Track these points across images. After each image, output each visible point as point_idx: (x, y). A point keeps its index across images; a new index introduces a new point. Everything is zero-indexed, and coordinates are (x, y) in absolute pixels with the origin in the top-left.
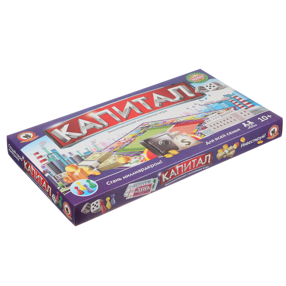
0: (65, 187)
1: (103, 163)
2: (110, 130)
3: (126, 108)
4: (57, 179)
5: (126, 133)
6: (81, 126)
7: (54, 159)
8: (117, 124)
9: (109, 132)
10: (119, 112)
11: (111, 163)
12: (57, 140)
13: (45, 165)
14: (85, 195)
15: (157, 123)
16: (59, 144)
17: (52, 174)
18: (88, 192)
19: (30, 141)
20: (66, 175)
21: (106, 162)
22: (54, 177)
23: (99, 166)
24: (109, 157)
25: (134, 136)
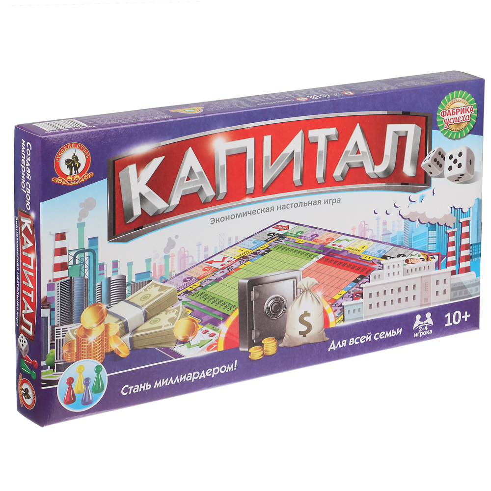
0: (55, 369)
1: (151, 323)
2: (217, 215)
3: (285, 152)
4: (53, 339)
5: (237, 238)
6: (179, 176)
7: (80, 270)
8: (240, 199)
9: (214, 221)
10: (267, 161)
11: (161, 327)
12: (117, 205)
13: (56, 283)
14: (72, 407)
15: (303, 232)
16: (112, 224)
17: (54, 319)
18: (82, 400)
19: (72, 183)
20: (74, 335)
21: (155, 321)
22: (53, 328)
23: (139, 329)
24: (169, 309)
25: (243, 257)
